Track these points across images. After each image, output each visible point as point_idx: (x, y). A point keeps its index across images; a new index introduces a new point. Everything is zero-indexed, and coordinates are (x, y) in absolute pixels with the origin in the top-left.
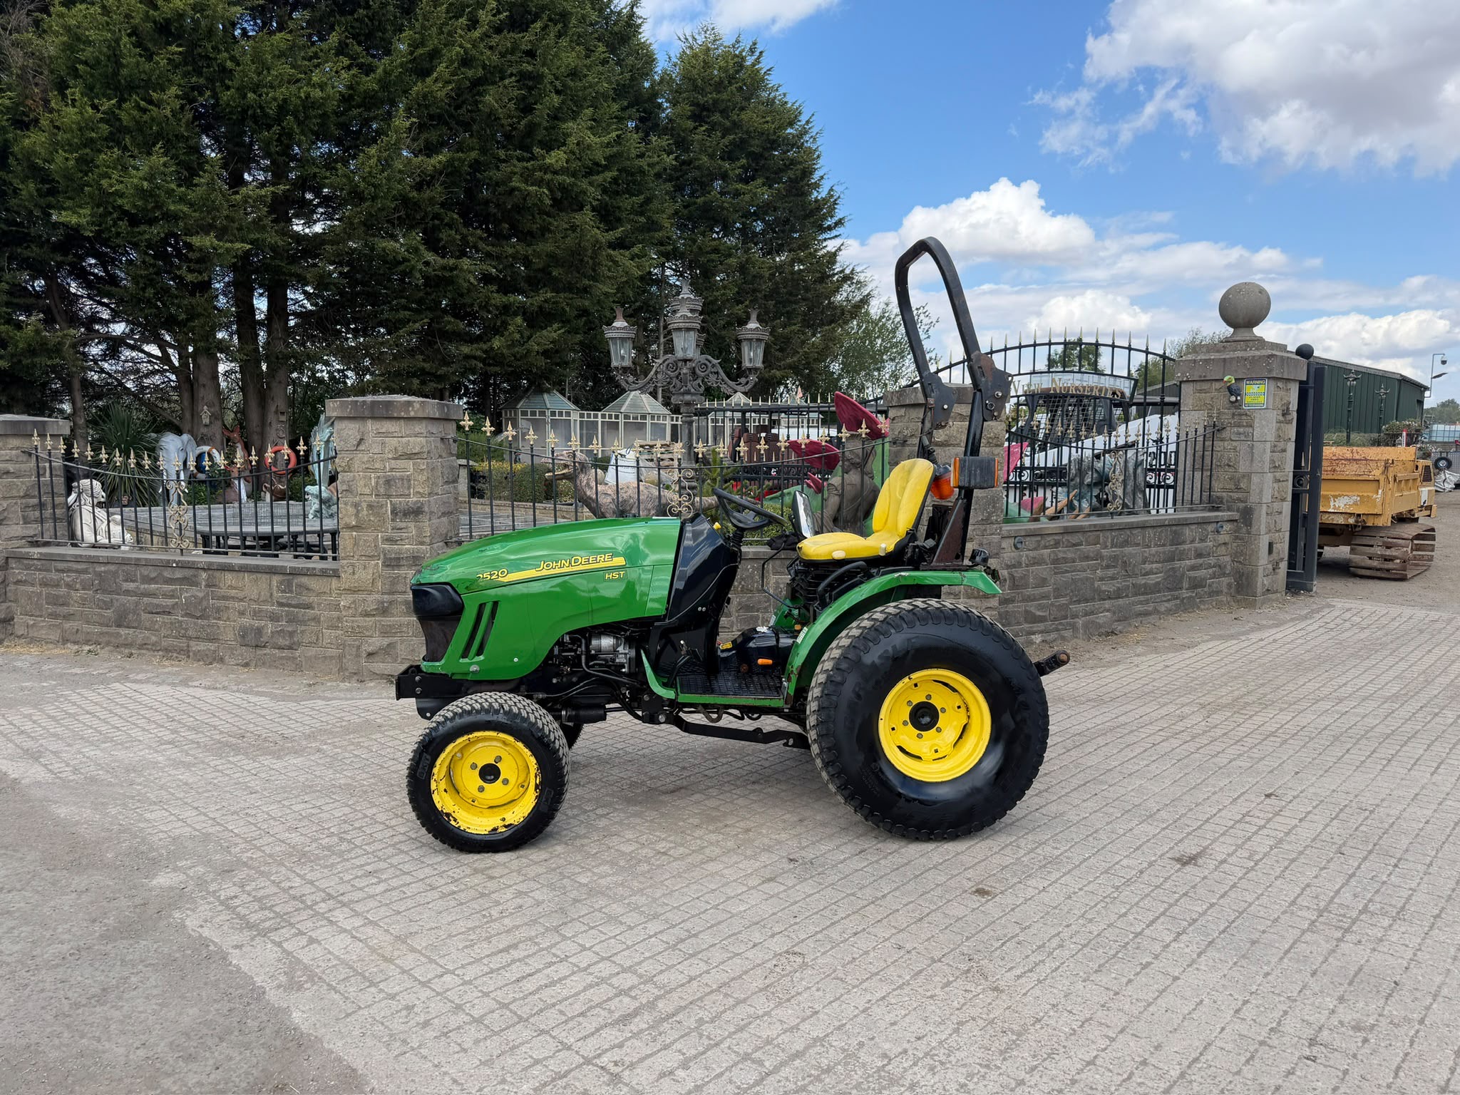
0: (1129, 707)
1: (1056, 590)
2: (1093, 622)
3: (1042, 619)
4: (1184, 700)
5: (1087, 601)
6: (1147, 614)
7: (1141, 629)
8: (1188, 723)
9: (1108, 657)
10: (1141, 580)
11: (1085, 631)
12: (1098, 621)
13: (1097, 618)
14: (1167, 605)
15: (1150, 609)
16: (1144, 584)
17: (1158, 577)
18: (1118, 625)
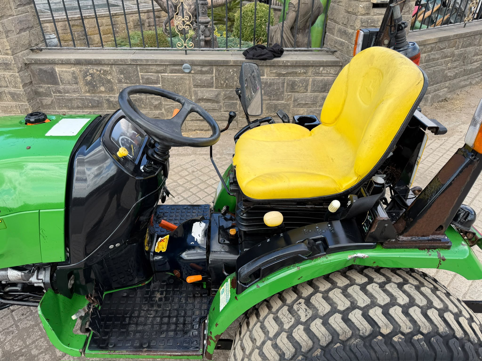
2: (437, 95)
6: (465, 86)
11: (431, 101)
12: (439, 94)
13: (439, 92)
14: (477, 80)
15: (468, 83)
16: (470, 69)
17: (478, 64)
18: (449, 94)
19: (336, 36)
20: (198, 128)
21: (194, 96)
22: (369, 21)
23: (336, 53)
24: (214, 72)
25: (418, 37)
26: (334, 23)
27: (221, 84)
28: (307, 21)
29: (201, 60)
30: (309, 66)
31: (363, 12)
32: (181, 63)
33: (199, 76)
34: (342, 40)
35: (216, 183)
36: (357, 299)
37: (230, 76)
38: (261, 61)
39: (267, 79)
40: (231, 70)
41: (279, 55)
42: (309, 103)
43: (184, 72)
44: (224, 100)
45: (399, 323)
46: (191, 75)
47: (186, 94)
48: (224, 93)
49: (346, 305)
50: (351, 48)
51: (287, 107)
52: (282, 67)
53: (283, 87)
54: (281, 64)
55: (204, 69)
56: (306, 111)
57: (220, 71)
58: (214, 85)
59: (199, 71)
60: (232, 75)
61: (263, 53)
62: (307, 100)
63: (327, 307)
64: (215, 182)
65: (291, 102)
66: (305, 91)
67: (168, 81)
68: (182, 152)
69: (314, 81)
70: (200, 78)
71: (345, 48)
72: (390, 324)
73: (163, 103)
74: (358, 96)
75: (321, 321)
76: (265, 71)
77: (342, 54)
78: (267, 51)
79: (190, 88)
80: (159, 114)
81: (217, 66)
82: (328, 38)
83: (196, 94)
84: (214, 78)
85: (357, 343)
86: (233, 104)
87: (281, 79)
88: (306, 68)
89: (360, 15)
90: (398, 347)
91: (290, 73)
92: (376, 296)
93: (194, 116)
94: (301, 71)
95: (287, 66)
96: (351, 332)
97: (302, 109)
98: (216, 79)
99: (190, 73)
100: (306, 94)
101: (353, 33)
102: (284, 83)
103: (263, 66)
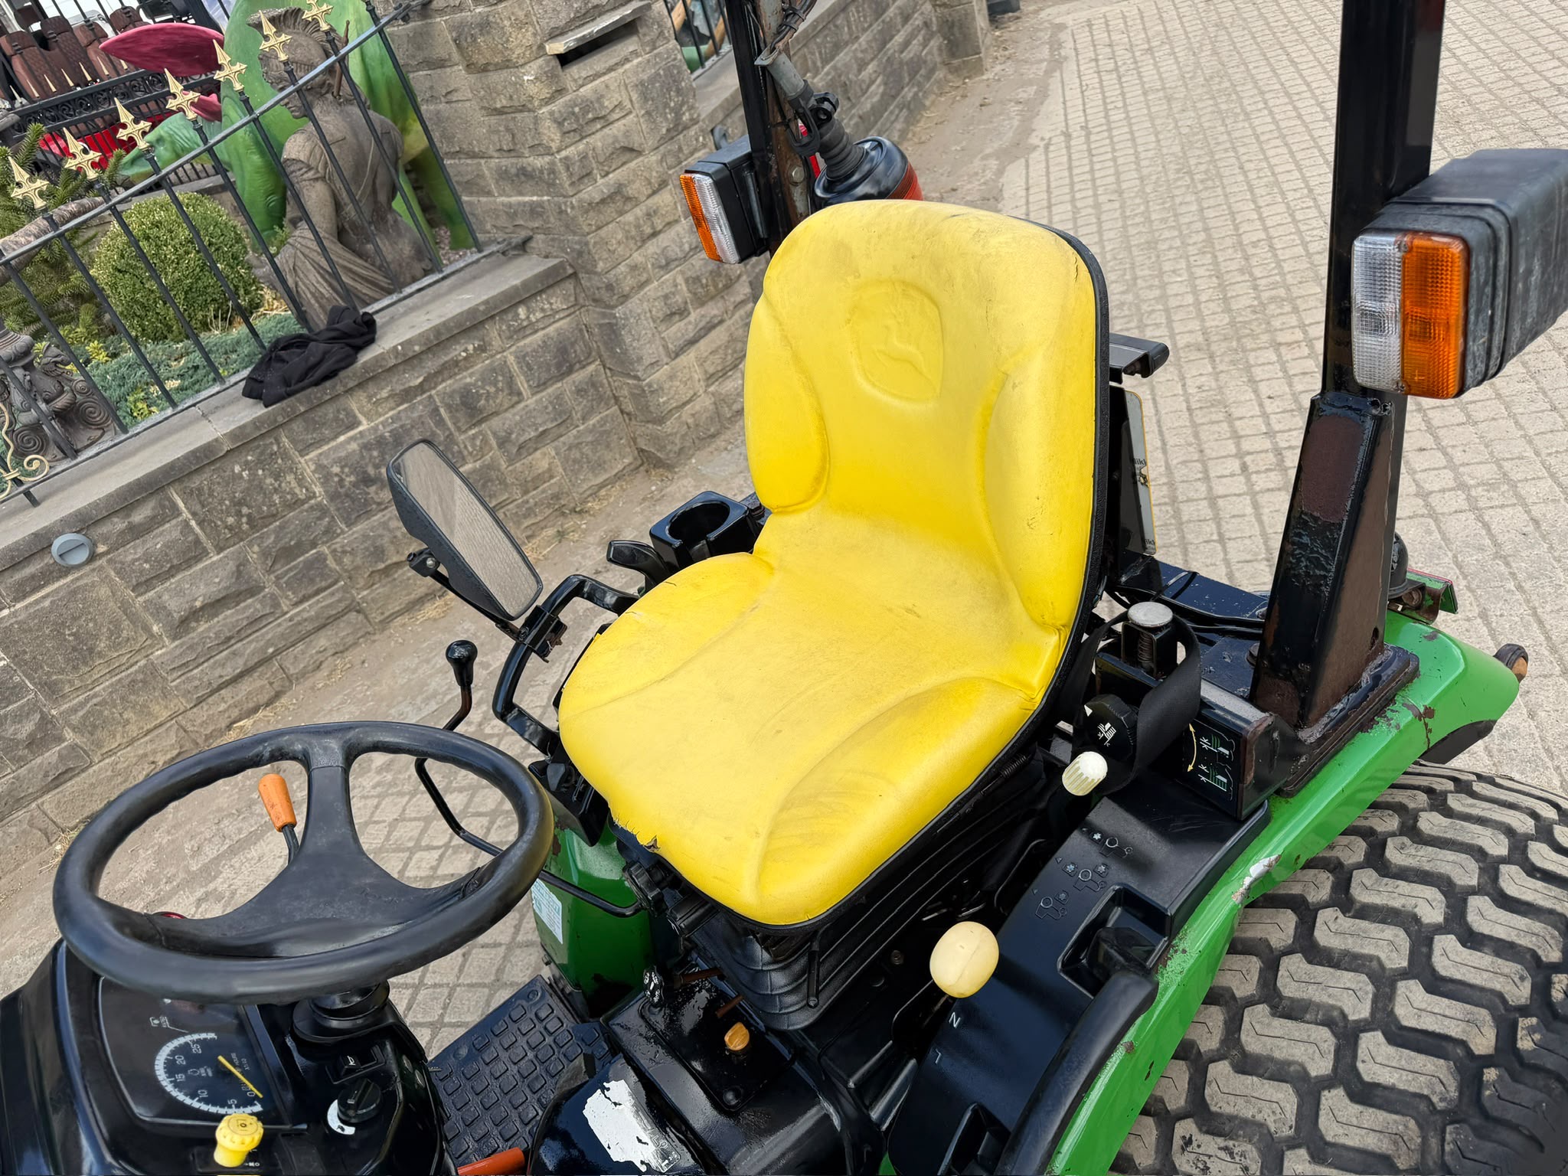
17: (879, 85)
19: (500, 195)
20: (235, 713)
21: (158, 621)
22: (577, 110)
23: (533, 244)
24: (181, 505)
25: (710, 89)
26: (469, 161)
27: (230, 528)
28: (374, 192)
29: (110, 495)
30: (482, 323)
31: (546, 93)
32: (40, 544)
33: (134, 548)
34: (527, 199)
35: (441, 857)
36: (1331, 1002)
37: (244, 485)
38: (320, 387)
39: (375, 429)
40: (237, 469)
41: (367, 338)
42: (550, 425)
43: (68, 570)
44: (269, 571)
45: (1489, 985)
46: (103, 561)
47: (125, 634)
48: (256, 548)
49: (1324, 1046)
50: (573, 208)
51: (493, 474)
52: (401, 368)
53: (440, 422)
54: (392, 362)
55: (139, 516)
56: (553, 453)
57: (200, 490)
58: (209, 546)
59: (122, 533)
60: (249, 481)
61: (313, 360)
62: (539, 421)
63: (1281, 1096)
64: (436, 854)
65: (494, 453)
66: (515, 399)
67: (25, 631)
68: (240, 830)
69: (521, 358)
70: (140, 551)
71: (552, 219)
72: (1476, 1009)
73: (54, 712)
74: (866, 387)
75: (1303, 1152)
76: (354, 406)
77: (553, 240)
78: (323, 346)
79: (125, 607)
80: (61, 757)
81: (179, 480)
82: (479, 211)
83: (158, 610)
84: (193, 523)
85: (1455, 1142)
86: (309, 565)
87: (420, 402)
88: (475, 333)
89: (541, 106)
90: (1550, 1062)
91: (439, 372)
92: (1365, 951)
93: (197, 683)
94: (466, 350)
95: (414, 357)
96: (1412, 1124)
97: (538, 454)
98: (200, 524)
99: (93, 557)
100: (522, 405)
101: (552, 163)
102: (436, 410)
103: (338, 396)
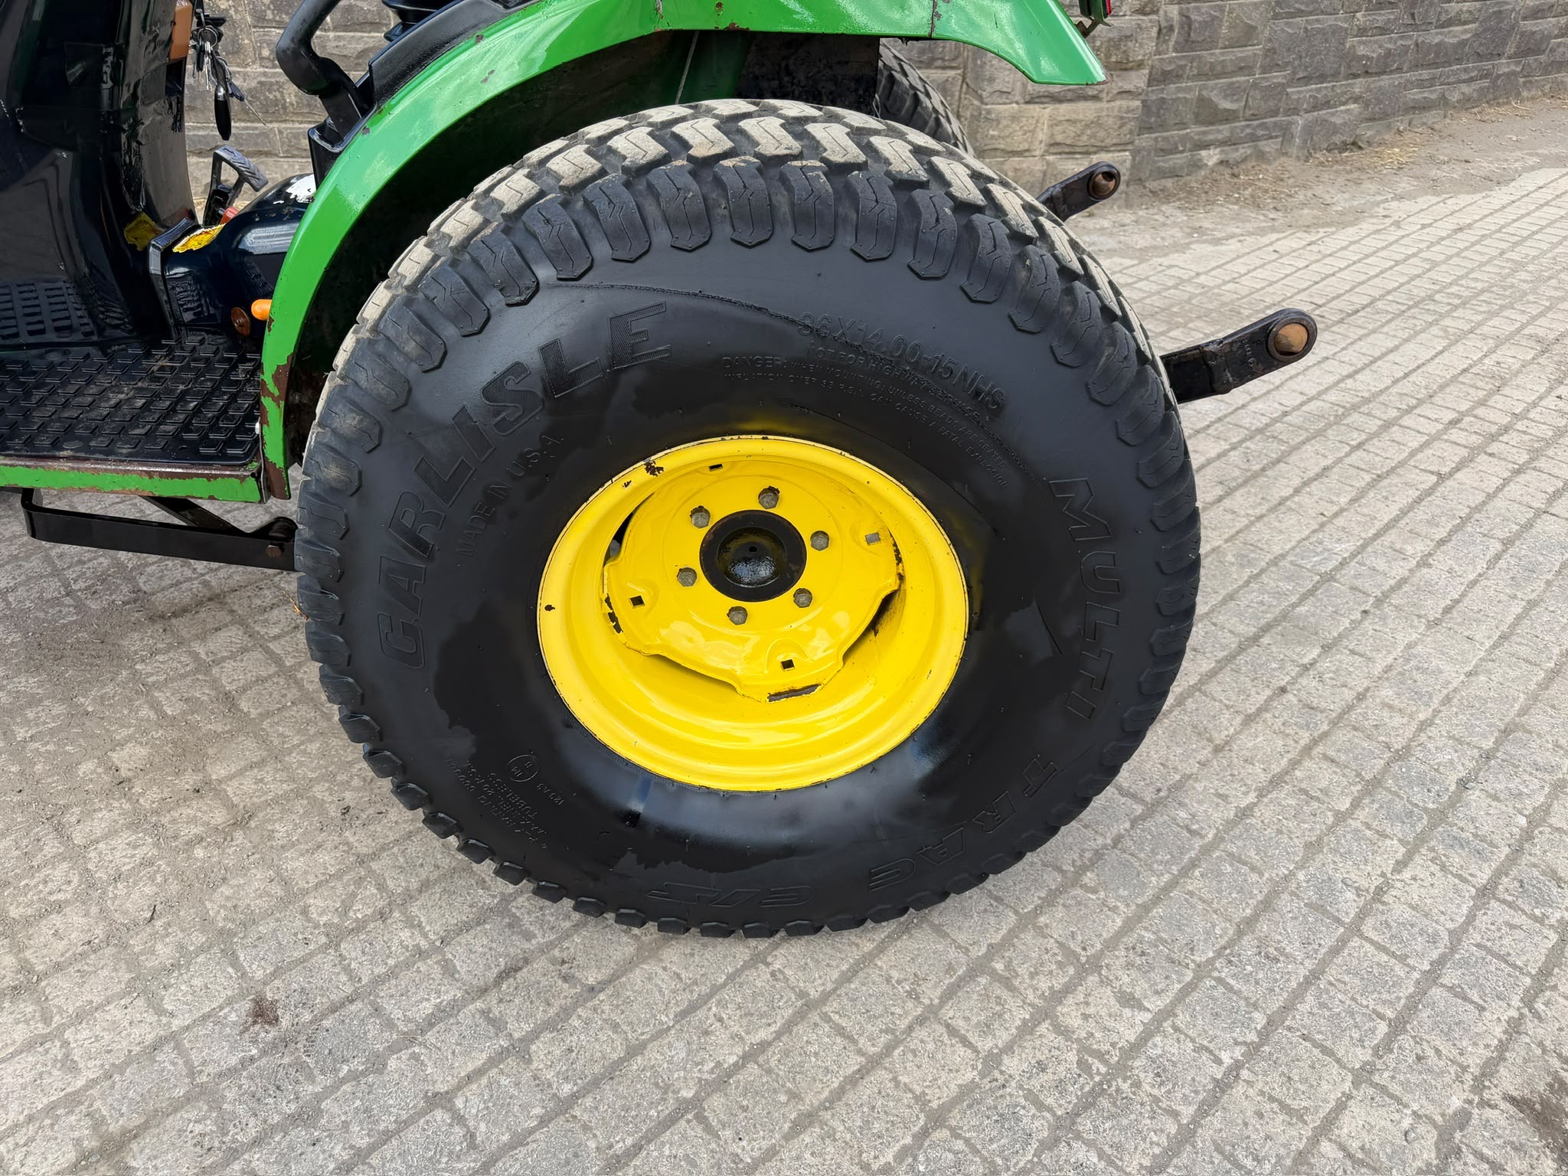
0: (1382, 342)
1: (1270, 52)
2: (1324, 121)
3: (1229, 117)
4: (1500, 325)
5: (1323, 78)
6: (1423, 107)
7: (1408, 136)
8: (1515, 398)
9: (1341, 201)
10: (1434, 37)
11: (1305, 142)
12: (1333, 119)
13: (1333, 114)
14: (1466, 89)
15: (1434, 96)
16: (1438, 44)
17: (1465, 32)
18: (1369, 128)
